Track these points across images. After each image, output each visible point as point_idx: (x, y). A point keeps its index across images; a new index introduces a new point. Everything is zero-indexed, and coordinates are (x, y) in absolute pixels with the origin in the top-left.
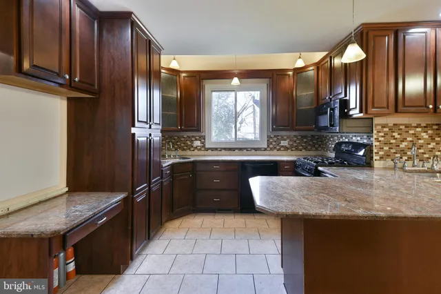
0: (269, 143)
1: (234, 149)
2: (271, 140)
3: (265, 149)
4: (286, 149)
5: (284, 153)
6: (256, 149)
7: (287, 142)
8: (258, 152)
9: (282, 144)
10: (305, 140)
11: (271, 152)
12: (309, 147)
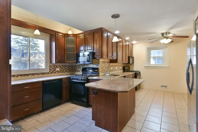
0: (50, 70)
1: (28, 75)
2: (51, 68)
3: (48, 73)
4: (58, 72)
5: (57, 74)
6: (43, 74)
7: (59, 68)
8: (44, 75)
9: (56, 70)
10: (66, 67)
11: (51, 75)
12: (68, 71)
